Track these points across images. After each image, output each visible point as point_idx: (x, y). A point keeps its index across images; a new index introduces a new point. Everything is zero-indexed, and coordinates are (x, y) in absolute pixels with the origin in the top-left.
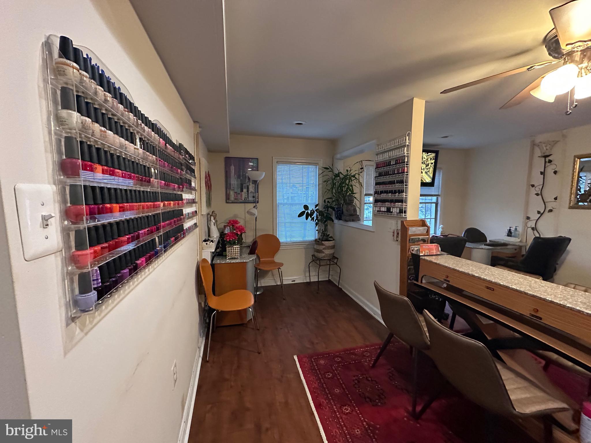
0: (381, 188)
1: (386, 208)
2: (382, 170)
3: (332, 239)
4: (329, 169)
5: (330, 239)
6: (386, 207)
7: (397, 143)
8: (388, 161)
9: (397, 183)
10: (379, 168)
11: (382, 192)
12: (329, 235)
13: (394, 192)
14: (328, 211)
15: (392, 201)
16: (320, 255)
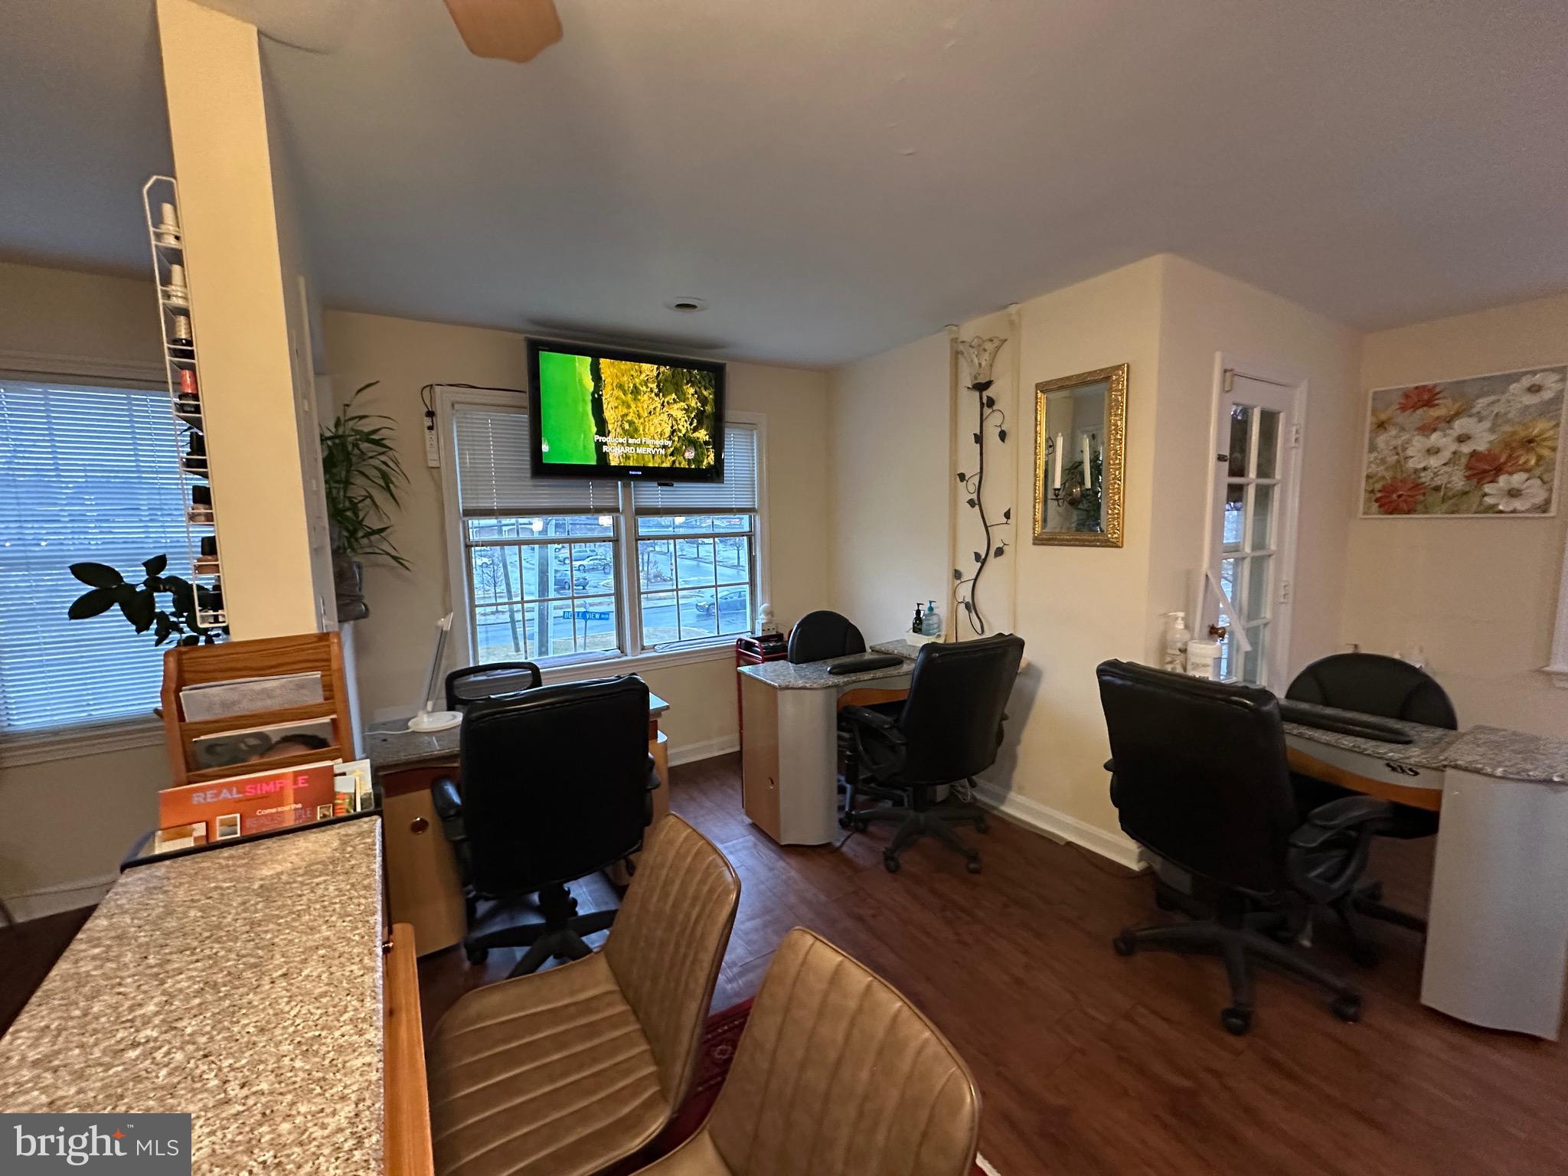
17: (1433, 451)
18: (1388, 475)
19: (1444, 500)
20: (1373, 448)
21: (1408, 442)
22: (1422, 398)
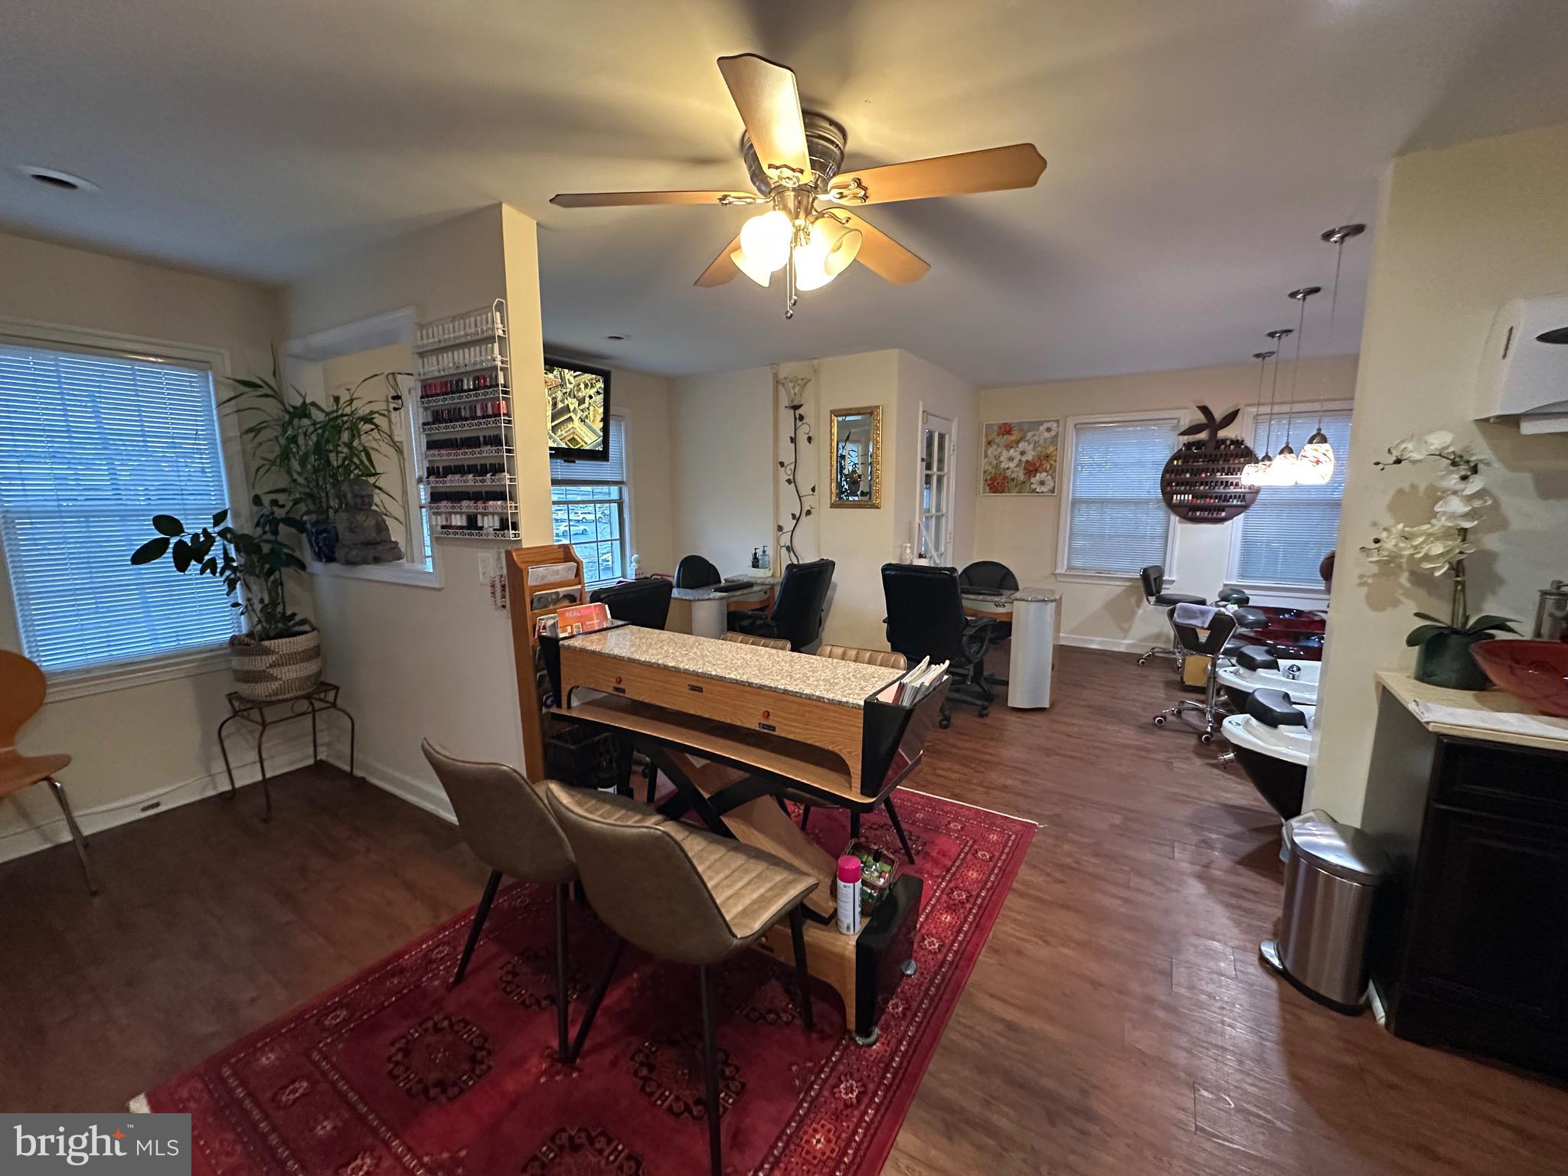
0: (446, 458)
1: (464, 516)
2: (441, 402)
3: (306, 628)
4: (261, 387)
5: (297, 629)
6: (463, 513)
7: (473, 326)
8: (455, 379)
9: (486, 444)
10: (432, 396)
11: (449, 471)
12: (294, 615)
13: (480, 471)
14: (275, 532)
15: (477, 497)
16: (261, 690)
17: (1011, 459)
18: (993, 471)
19: (1016, 486)
20: (986, 456)
21: (1001, 452)
22: (1006, 430)
